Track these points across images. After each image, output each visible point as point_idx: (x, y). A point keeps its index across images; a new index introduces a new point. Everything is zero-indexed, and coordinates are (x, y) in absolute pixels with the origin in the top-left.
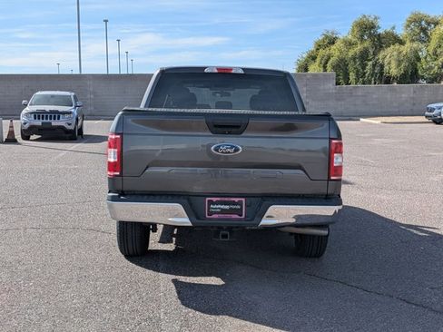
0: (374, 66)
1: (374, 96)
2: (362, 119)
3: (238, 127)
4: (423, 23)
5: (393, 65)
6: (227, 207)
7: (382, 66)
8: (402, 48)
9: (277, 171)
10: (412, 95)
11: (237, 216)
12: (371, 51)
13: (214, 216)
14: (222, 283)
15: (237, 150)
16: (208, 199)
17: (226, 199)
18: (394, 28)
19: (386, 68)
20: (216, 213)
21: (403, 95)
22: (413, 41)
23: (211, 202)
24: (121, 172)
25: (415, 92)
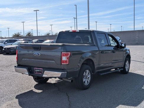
6: (39, 71)
9: (49, 61)
13: (36, 73)
14: (42, 91)
15: (39, 55)
17: (38, 68)
20: (36, 72)
23: (35, 69)
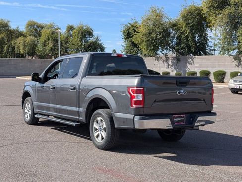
0: (9, 47)
1: (21, 65)
2: (17, 77)
3: (186, 83)
4: (35, 26)
5: (21, 48)
6: (179, 119)
7: (14, 48)
8: (26, 39)
10: (40, 65)
11: (183, 123)
12: (6, 39)
15: (185, 93)
16: (173, 116)
18: (18, 28)
19: (16, 49)
20: (176, 122)
21: (36, 65)
22: (30, 35)
23: (174, 118)
24: (144, 106)
25: (41, 63)
